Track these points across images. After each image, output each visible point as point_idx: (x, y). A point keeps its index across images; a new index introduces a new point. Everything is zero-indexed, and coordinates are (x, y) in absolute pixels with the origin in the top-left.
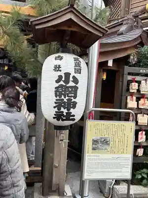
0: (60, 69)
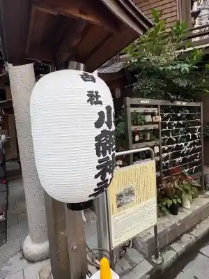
0: (100, 99)
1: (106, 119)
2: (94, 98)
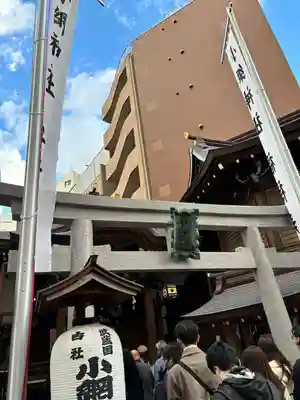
1: (88, 370)
2: (76, 354)
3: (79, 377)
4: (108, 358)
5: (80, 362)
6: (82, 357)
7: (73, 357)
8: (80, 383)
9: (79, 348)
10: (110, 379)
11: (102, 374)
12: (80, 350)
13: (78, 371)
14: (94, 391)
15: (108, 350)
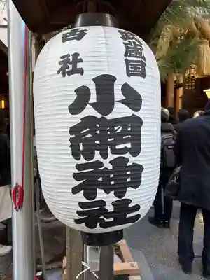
1: (93, 99)
2: (71, 65)
3: (75, 109)
4: (135, 82)
5: (77, 81)
6: (81, 72)
7: (63, 71)
8: (76, 119)
9: (76, 55)
10: (137, 122)
11: (121, 111)
12: (76, 58)
13: (73, 97)
14: (103, 137)
15: (136, 69)
